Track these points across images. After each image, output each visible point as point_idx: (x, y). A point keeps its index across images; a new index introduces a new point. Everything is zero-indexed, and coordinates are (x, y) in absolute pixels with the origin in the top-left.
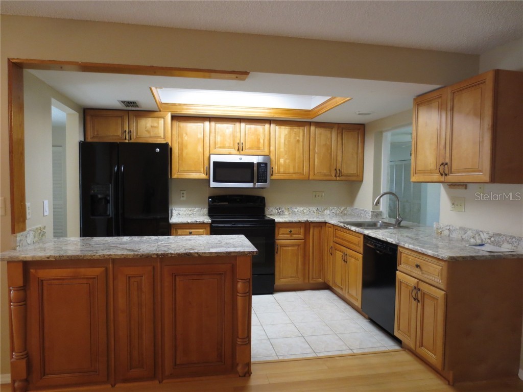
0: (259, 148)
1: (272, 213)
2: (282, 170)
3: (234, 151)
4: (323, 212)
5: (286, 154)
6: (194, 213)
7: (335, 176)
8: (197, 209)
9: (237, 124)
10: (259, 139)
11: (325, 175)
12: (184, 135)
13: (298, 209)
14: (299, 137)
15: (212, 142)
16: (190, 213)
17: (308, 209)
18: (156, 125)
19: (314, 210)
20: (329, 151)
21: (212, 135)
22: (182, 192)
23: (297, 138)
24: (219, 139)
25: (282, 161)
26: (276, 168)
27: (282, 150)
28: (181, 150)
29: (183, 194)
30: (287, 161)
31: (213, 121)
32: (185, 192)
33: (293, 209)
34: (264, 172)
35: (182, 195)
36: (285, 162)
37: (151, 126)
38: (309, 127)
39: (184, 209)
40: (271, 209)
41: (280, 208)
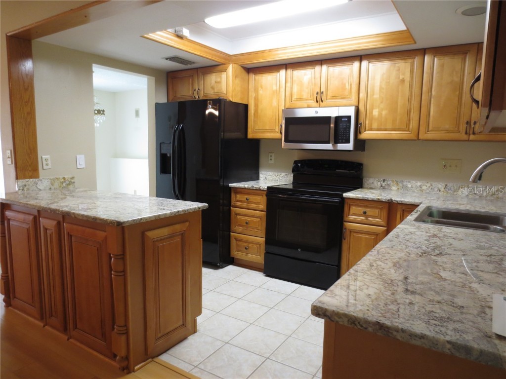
0: (344, 97)
1: (372, 186)
2: (375, 125)
3: (313, 103)
4: (456, 190)
5: (382, 102)
6: (281, 178)
7: (466, 133)
8: (283, 174)
9: (318, 68)
10: (345, 85)
11: (448, 131)
12: (260, 89)
13: (413, 184)
14: (403, 74)
15: (288, 94)
16: (277, 178)
17: (428, 185)
18: (219, 80)
19: (440, 186)
20: (458, 93)
21: (288, 85)
22: (270, 154)
23: (401, 77)
24: (295, 89)
25: (376, 112)
26: (367, 122)
27: (376, 96)
28: (256, 105)
29: (271, 156)
30: (384, 113)
31: (289, 68)
32: (273, 155)
33: (405, 183)
34: (345, 129)
35: (270, 158)
36: (380, 114)
37: (215, 82)
38: (422, 58)
39: (271, 173)
40: (371, 181)
41: (384, 181)
